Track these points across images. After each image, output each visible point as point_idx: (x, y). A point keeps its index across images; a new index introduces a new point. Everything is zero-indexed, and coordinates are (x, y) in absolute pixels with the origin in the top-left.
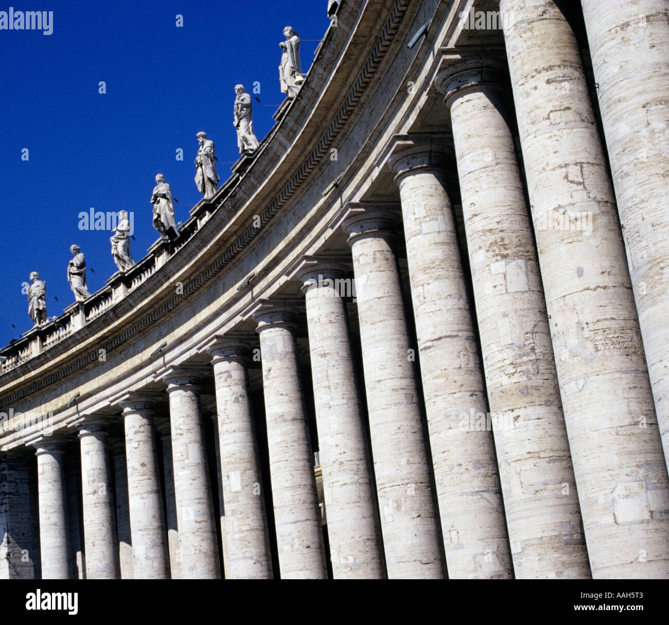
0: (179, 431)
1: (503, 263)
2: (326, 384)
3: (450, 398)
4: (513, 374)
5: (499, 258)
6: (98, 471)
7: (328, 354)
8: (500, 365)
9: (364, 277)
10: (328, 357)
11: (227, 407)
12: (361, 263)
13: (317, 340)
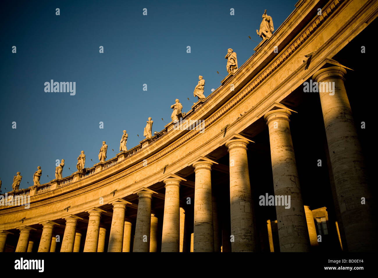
0: (67, 238)
1: (244, 202)
2: (141, 231)
3: (204, 243)
4: (244, 239)
5: (243, 200)
6: (24, 248)
7: (144, 221)
8: (240, 235)
9: (170, 198)
10: (144, 222)
11: (91, 233)
12: (169, 193)
13: (141, 215)
